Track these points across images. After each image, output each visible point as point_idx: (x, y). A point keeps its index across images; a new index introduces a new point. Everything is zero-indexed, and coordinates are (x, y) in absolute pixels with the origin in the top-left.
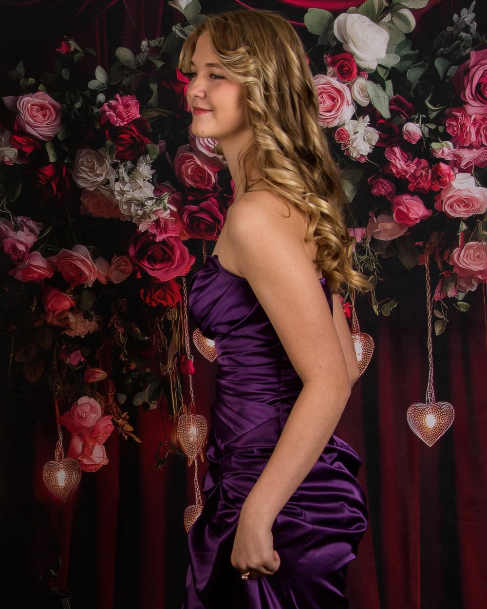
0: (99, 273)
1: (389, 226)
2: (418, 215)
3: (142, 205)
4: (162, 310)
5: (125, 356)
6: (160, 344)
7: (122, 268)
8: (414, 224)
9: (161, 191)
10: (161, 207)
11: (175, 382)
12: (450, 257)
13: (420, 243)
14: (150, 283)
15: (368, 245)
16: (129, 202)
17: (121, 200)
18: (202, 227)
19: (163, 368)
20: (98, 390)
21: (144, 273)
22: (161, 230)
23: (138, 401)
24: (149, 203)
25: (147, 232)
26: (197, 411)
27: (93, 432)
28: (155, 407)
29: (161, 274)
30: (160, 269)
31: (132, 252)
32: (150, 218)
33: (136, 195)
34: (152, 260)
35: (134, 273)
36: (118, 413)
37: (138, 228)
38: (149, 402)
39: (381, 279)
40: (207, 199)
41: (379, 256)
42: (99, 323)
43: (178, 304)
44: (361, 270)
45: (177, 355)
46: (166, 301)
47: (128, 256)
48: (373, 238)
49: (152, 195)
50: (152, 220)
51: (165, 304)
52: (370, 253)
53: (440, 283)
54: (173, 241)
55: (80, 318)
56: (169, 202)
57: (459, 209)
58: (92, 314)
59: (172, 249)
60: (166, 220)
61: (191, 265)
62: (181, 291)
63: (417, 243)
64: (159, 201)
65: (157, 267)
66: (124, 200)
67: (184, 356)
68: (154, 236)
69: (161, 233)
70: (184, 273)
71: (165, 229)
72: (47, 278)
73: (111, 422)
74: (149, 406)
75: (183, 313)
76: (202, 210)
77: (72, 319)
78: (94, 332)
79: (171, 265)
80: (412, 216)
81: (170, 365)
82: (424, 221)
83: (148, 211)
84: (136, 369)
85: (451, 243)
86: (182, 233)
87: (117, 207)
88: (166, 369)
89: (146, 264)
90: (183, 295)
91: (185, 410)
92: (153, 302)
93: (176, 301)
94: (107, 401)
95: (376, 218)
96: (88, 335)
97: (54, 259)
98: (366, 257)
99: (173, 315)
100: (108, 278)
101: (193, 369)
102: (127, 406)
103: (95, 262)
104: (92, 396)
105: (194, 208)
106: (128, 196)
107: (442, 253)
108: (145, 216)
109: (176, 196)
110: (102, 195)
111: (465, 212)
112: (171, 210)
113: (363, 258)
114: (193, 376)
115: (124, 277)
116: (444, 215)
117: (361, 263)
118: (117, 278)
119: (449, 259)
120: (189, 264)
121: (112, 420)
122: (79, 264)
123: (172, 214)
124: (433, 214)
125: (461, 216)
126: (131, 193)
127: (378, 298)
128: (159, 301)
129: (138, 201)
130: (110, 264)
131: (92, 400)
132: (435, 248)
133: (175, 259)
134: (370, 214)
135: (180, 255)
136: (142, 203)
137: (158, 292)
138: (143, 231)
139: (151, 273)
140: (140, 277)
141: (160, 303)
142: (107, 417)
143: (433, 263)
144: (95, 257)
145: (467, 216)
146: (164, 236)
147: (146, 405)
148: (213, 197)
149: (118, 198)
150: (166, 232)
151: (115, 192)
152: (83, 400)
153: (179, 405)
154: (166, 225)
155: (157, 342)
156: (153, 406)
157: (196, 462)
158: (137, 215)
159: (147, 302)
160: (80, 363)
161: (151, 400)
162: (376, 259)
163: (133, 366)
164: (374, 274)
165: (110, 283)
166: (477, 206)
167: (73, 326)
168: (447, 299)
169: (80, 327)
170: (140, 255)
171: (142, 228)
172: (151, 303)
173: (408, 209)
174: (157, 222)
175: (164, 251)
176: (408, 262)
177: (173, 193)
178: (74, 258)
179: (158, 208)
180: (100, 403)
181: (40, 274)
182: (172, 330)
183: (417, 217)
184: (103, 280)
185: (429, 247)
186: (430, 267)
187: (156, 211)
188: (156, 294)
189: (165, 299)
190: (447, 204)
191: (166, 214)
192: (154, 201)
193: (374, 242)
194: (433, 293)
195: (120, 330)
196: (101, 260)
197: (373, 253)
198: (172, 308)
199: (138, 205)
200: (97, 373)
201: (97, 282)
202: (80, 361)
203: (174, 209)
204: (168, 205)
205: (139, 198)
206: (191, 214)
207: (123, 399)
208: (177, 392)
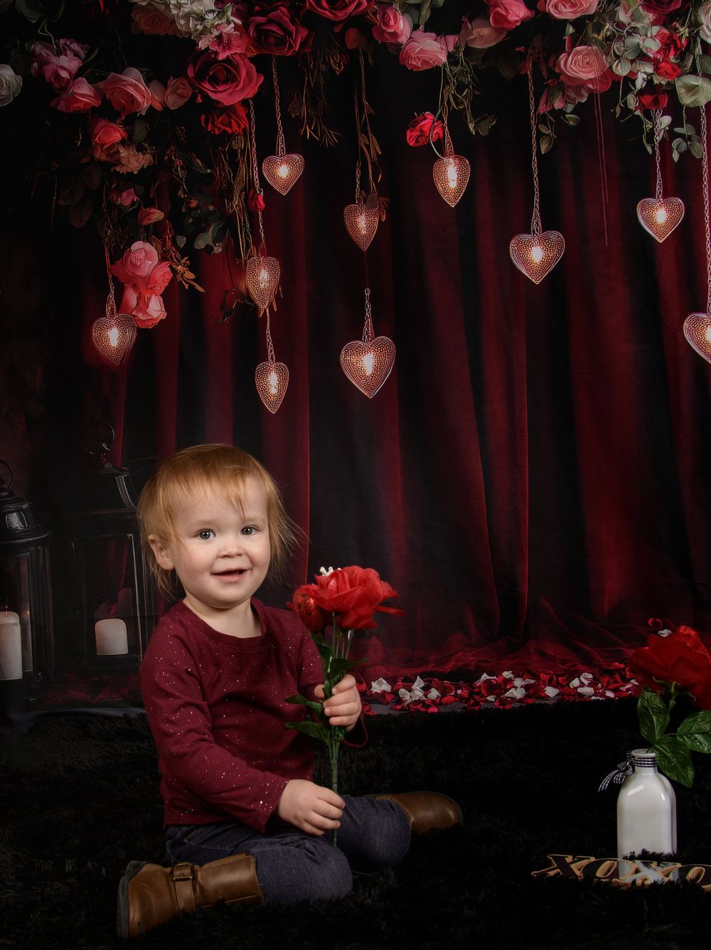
0: (153, 98)
1: (485, 31)
2: (518, 17)
3: (201, 18)
4: (226, 138)
5: (185, 192)
6: (224, 178)
7: (180, 91)
8: (514, 27)
9: (223, 3)
10: (224, 20)
11: (242, 220)
12: (556, 64)
13: (522, 49)
14: (212, 107)
15: (461, 54)
16: (187, 16)
17: (178, 15)
18: (272, 40)
19: (228, 204)
20: (153, 233)
21: (206, 97)
22: (224, 47)
23: (200, 244)
24: (210, 16)
25: (207, 49)
26: (269, 254)
27: (149, 281)
28: (220, 250)
29: (225, 96)
30: (224, 91)
31: (191, 73)
32: (211, 33)
33: (195, 8)
34: (215, 81)
35: (194, 96)
36: (176, 258)
37: (198, 45)
38: (212, 245)
39: (477, 93)
40: (276, 9)
41: (475, 67)
42: (154, 156)
43: (244, 130)
44: (454, 83)
45: (244, 189)
46: (231, 128)
47: (187, 77)
48: (467, 47)
49: (213, 7)
50: (213, 36)
51: (230, 131)
52: (464, 64)
53: (545, 93)
54: (237, 58)
55: (132, 151)
56: (233, 14)
57: (564, 10)
58: (146, 146)
59: (237, 68)
60: (229, 35)
61: (259, 84)
62: (248, 115)
63: (517, 49)
64: (221, 13)
65: (220, 89)
66: (181, 14)
67: (252, 190)
68: (216, 53)
69: (224, 50)
70: (251, 95)
71: (228, 46)
72: (94, 107)
73: (169, 269)
74: (213, 249)
75: (251, 141)
76: (270, 21)
77: (123, 153)
78: (149, 166)
79: (236, 86)
80: (512, 18)
81: (236, 201)
82: (525, 23)
83: (209, 26)
84: (198, 207)
85: (557, 48)
86: (248, 49)
87: (173, 22)
88: (232, 206)
89: (207, 85)
90: (250, 120)
91: (254, 253)
92: (216, 129)
93: (243, 127)
94: (164, 245)
95: (471, 23)
96: (142, 170)
97: (101, 85)
98: (459, 67)
99: (238, 144)
100: (163, 104)
101: (263, 205)
102: (188, 251)
103: (148, 86)
104: (148, 240)
105: (261, 19)
106: (186, 9)
107: (546, 61)
108: (206, 31)
109: (240, 7)
110: (156, 9)
111: (572, 12)
112: (235, 23)
113: (456, 69)
114: (262, 212)
115: (182, 102)
116: (548, 16)
117: (454, 76)
118: (173, 102)
119: (555, 65)
120: (256, 84)
121: (171, 267)
122: (131, 90)
123: (236, 27)
124: (535, 15)
125: (568, 18)
126: (189, 6)
127: (475, 115)
128: (223, 127)
129: (197, 14)
130: (166, 87)
131: (148, 246)
132: (539, 54)
133: (240, 78)
134: (464, 19)
135: (247, 74)
136: (202, 17)
137: (222, 117)
138: (203, 49)
139: (213, 96)
140: (201, 101)
141: (224, 130)
142: (165, 263)
143: (536, 71)
144: (148, 81)
145: (574, 18)
146: (228, 53)
147: (209, 249)
148: (283, 5)
149: (174, 12)
150: (230, 49)
151: (171, 6)
152: (137, 245)
153: (248, 247)
154: (229, 40)
155: (221, 175)
156: (218, 249)
157: (268, 312)
158: (196, 30)
159: (209, 130)
160: (133, 203)
161: (215, 241)
162: (471, 70)
163: (194, 203)
164: (469, 88)
165: (166, 109)
166: (585, 6)
167: (124, 161)
168: (553, 112)
169: (134, 161)
170: (200, 77)
171: (202, 44)
172: (214, 131)
173: (506, 10)
174: (220, 37)
175: (229, 71)
176: (507, 73)
177: (237, 3)
178: (125, 83)
179: (220, 22)
180: (156, 248)
181: (86, 104)
182: (239, 161)
183: (517, 19)
184: (158, 107)
185: (532, 52)
186: (533, 74)
187: (218, 24)
188: (219, 121)
189: (230, 125)
190: (551, 4)
191: (229, 29)
192: (215, 15)
193: (469, 51)
194: (537, 105)
195: (179, 162)
196: (155, 83)
197: (468, 63)
198: (238, 135)
199: (197, 19)
200: (152, 213)
201: (151, 108)
202: (133, 201)
203: (239, 22)
204: (232, 18)
205: (198, 12)
206: (258, 25)
207: (182, 241)
208: (245, 233)
